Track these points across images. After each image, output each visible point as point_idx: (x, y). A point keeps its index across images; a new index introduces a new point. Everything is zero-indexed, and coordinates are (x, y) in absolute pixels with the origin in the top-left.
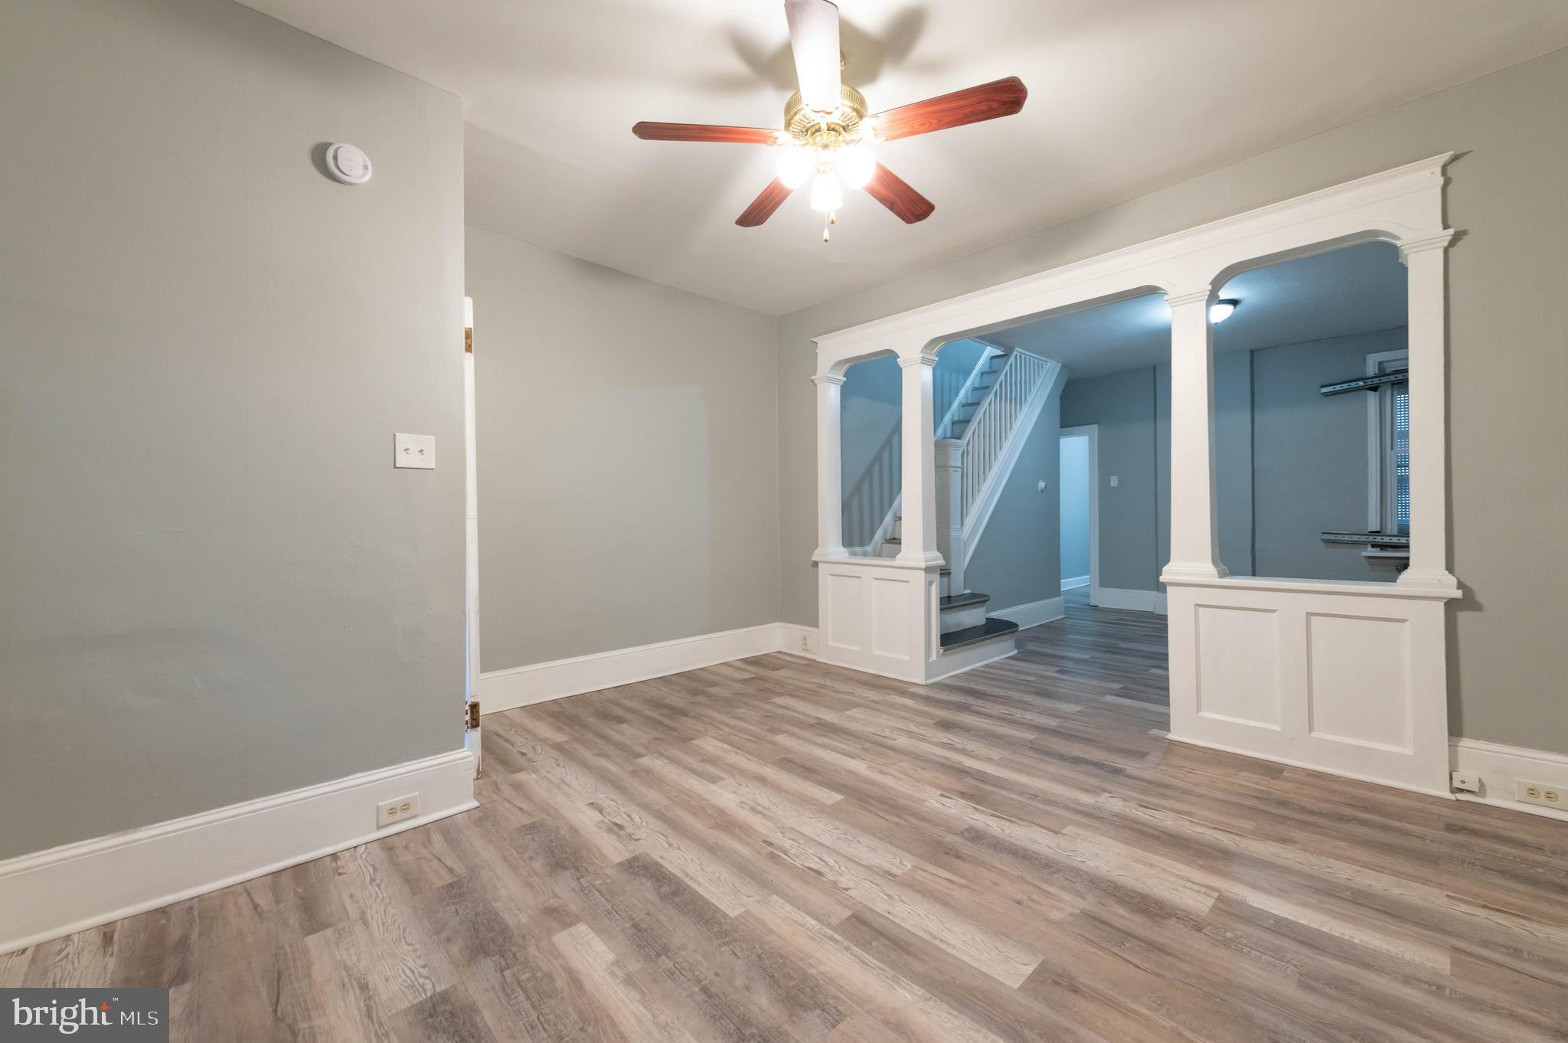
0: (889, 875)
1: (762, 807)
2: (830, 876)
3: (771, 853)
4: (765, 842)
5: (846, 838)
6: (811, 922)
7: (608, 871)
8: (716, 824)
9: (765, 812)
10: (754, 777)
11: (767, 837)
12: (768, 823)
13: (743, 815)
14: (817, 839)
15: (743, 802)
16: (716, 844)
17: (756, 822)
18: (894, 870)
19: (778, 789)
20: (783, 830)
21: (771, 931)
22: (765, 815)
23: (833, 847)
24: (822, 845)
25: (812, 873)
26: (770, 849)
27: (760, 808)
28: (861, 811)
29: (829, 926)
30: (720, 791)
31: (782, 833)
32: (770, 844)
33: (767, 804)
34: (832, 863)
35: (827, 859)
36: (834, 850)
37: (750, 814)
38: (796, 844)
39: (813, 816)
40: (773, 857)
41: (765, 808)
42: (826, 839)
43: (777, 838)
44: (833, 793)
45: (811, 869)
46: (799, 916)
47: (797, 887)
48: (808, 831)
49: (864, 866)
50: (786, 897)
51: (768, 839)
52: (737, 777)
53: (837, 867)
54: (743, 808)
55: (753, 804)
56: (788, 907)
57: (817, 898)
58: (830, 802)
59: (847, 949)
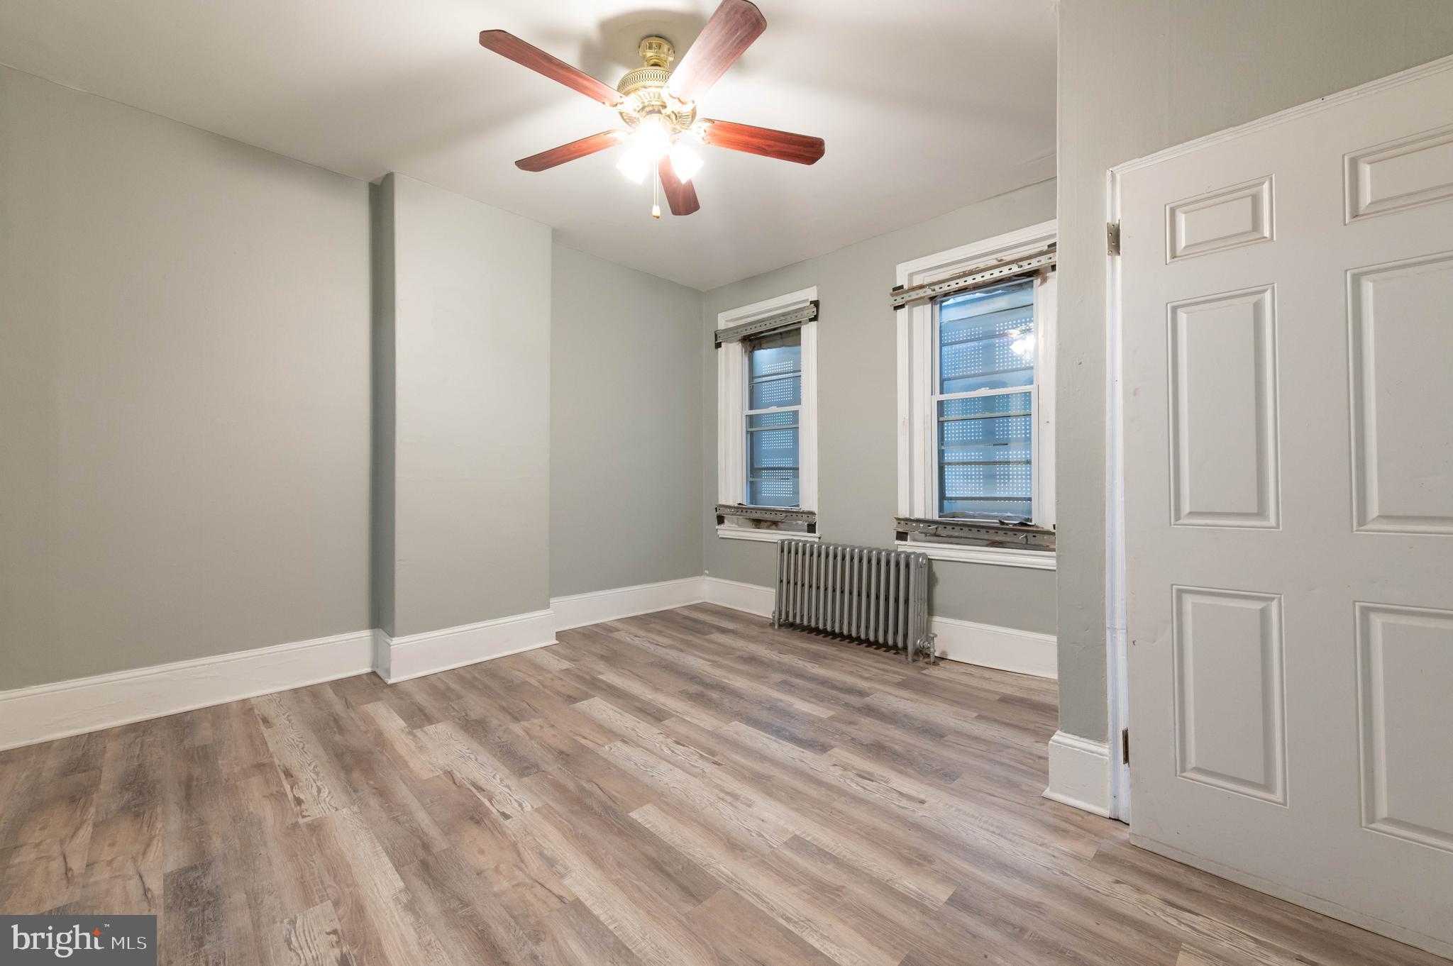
0: (625, 741)
1: (726, 801)
2: (669, 741)
3: (714, 756)
4: (719, 765)
5: (646, 768)
6: (688, 719)
7: (837, 743)
8: (770, 781)
9: (722, 795)
10: (743, 850)
11: (717, 768)
12: (719, 782)
13: (746, 791)
14: (672, 767)
15: (750, 806)
16: (762, 762)
17: (732, 784)
18: (619, 744)
19: (710, 829)
20: (702, 775)
21: (712, 716)
22: (722, 790)
23: (661, 761)
24: (669, 762)
25: (682, 743)
26: (715, 759)
27: (729, 799)
28: (618, 795)
29: (678, 717)
30: (781, 823)
31: (704, 772)
32: (715, 763)
33: (720, 805)
34: (665, 750)
35: (669, 752)
36: (661, 758)
37: (739, 792)
38: (693, 764)
39: (671, 790)
40: (712, 753)
41: (723, 799)
42: (664, 766)
43: (709, 768)
44: (639, 821)
45: (684, 746)
46: (695, 721)
47: (695, 735)
48: (679, 774)
49: (642, 747)
50: (703, 730)
51: (717, 766)
52: (767, 851)
53: (663, 747)
54: (747, 799)
55: (737, 804)
56: (702, 725)
57: (683, 730)
58: (649, 808)
59: (670, 709)
